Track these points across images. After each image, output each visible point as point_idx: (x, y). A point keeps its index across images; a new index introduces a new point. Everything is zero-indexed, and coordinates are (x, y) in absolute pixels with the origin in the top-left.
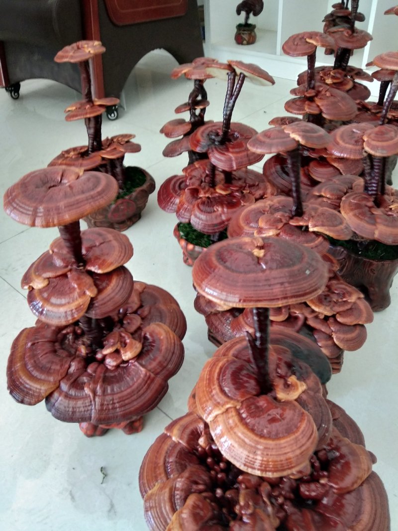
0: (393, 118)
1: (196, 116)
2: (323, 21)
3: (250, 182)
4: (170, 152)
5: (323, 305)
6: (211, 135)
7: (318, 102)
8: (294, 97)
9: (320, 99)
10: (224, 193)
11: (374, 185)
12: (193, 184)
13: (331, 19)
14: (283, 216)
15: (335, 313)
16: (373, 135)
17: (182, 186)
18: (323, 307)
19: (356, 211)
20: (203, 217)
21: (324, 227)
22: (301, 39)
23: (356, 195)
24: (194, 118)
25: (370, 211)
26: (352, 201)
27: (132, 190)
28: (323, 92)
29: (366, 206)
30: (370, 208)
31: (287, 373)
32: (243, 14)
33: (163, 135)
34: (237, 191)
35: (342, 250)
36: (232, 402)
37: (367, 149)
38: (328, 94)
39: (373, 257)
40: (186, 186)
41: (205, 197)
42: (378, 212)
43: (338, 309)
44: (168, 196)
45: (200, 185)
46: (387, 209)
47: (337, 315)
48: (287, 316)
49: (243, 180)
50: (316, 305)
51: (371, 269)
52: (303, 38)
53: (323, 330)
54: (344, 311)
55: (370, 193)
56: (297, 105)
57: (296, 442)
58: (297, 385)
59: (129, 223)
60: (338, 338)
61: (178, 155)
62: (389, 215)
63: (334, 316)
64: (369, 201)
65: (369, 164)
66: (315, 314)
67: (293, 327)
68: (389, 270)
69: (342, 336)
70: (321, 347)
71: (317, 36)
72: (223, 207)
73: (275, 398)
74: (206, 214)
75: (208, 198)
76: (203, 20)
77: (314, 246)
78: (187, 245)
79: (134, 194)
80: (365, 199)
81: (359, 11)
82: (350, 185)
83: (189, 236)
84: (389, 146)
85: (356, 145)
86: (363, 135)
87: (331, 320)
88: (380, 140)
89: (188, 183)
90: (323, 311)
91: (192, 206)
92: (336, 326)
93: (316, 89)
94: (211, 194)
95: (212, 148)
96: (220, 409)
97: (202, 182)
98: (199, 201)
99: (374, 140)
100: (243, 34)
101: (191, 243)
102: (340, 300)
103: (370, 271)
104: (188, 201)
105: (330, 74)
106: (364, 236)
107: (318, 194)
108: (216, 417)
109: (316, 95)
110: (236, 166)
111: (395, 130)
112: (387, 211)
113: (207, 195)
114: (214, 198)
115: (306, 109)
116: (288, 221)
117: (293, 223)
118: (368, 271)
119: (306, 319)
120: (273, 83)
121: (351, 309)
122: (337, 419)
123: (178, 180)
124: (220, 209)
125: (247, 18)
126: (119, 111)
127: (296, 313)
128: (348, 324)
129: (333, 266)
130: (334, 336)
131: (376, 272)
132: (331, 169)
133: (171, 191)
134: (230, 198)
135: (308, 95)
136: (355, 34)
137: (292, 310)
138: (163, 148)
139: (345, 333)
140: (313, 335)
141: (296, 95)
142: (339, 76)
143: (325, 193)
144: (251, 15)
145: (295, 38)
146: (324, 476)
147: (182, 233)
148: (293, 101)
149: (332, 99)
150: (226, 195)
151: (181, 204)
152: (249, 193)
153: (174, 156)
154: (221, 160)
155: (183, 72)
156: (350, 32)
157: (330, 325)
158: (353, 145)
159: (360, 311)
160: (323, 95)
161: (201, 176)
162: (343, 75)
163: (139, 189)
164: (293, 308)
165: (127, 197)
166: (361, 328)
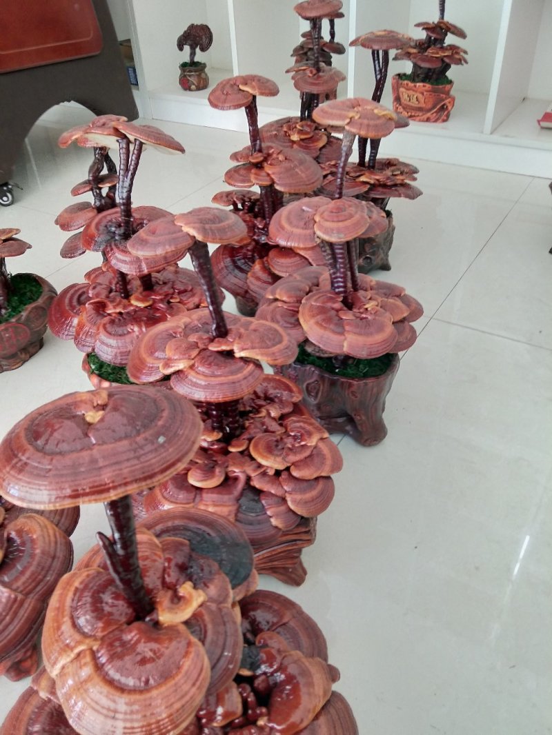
0: (377, 182)
1: (103, 198)
2: (292, 56)
3: (180, 287)
4: (69, 251)
5: (273, 455)
6: (111, 226)
7: (268, 169)
8: (235, 164)
9: (271, 164)
10: (142, 305)
11: (340, 279)
12: (97, 295)
13: (301, 52)
14: (201, 338)
15: (289, 465)
16: (326, 214)
17: (83, 298)
18: (273, 458)
19: (318, 317)
20: (112, 342)
21: (255, 350)
22: (232, 86)
23: (321, 295)
24: (100, 201)
25: (337, 315)
26: (313, 303)
27: (20, 309)
28: (275, 156)
29: (333, 309)
30: (337, 311)
31: (178, 580)
32: (187, 48)
33: (58, 226)
34: (161, 301)
35: (313, 369)
36: (87, 641)
37: (319, 233)
38: (281, 157)
39: (353, 374)
40: (90, 299)
41: (115, 313)
42: (347, 316)
43: (293, 458)
44: (62, 316)
45: (108, 297)
46: (361, 310)
47: (292, 468)
48: (222, 479)
49: (169, 285)
50: (264, 457)
51: (352, 392)
52: (235, 84)
53: (273, 492)
54: (301, 461)
55: (337, 290)
56: (241, 175)
57: (176, 690)
58: (191, 596)
59: (23, 356)
60: (294, 501)
61: (80, 254)
62: (362, 319)
63: (288, 469)
64: (337, 302)
65: (329, 252)
66: (262, 470)
67: (230, 493)
68: (375, 390)
69: (298, 497)
70: (271, 517)
71: (254, 81)
72: (140, 327)
73: (157, 624)
74: (116, 338)
75: (120, 313)
76: (131, 58)
77: (242, 378)
78: (100, 382)
79: (24, 314)
80: (331, 299)
81: (336, 40)
82: (315, 281)
83: (103, 370)
84: (347, 228)
85: (306, 229)
86: (315, 214)
87: (284, 476)
88: (335, 219)
89: (90, 295)
90: (271, 463)
91: (95, 328)
92: (290, 484)
93: (265, 151)
94: (125, 307)
95: (111, 246)
96: (69, 656)
97: (111, 291)
98: (106, 319)
99: (327, 221)
100: (190, 76)
101: (107, 379)
102: (297, 445)
103: (350, 395)
104: (89, 321)
105: (296, 127)
106: (331, 350)
107: (271, 297)
108: (63, 668)
109: (265, 159)
110: (147, 269)
111: (355, 204)
112: (362, 313)
113: (118, 311)
114: (128, 313)
115: (252, 180)
116: (208, 345)
117: (213, 348)
118: (348, 394)
119: (249, 479)
120: (183, 151)
121: (311, 456)
122: (287, 623)
123: (76, 291)
124: (136, 329)
125: (193, 54)
126: (14, 193)
127: (235, 472)
128: (306, 478)
129: (292, 397)
130: (289, 499)
131: (359, 396)
132: (297, 258)
133: (67, 308)
134: (151, 312)
135: (253, 161)
136: (321, 74)
137: (230, 469)
138: (61, 246)
139: (303, 491)
140: (259, 501)
141: (237, 160)
142: (308, 129)
143: (280, 295)
144: (198, 50)
145: (225, 85)
146: (261, 715)
147: (93, 367)
148: (236, 170)
149: (287, 164)
150: (146, 307)
151: (81, 326)
152: (179, 302)
153: (74, 257)
154: (126, 261)
155: (74, 138)
156: (314, 72)
157: (283, 483)
158: (303, 228)
159: (324, 458)
160: (273, 159)
161: (111, 283)
162: (314, 128)
163: (30, 307)
164: (232, 465)
165: (13, 320)
166: (325, 481)
